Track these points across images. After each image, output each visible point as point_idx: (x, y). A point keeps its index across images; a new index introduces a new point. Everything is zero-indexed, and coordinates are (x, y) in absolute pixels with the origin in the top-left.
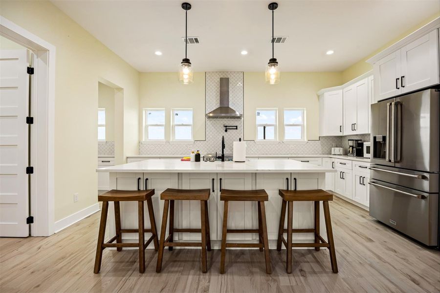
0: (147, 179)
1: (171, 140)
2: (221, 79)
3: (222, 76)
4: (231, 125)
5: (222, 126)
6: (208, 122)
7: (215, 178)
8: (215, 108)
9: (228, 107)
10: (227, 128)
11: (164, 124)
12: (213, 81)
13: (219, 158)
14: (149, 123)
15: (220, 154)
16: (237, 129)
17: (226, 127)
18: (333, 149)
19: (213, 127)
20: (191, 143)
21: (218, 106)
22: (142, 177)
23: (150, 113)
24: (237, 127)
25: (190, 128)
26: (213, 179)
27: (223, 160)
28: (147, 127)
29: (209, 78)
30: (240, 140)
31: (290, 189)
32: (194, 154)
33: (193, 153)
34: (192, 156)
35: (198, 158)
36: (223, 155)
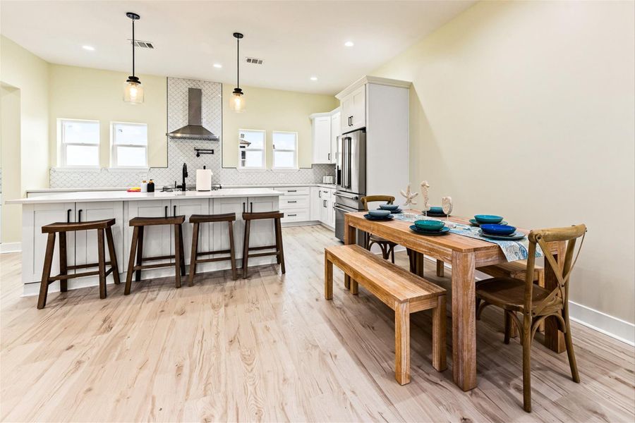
0: (80, 211)
1: (111, 166)
2: (191, 91)
3: (192, 86)
4: (205, 148)
5: (193, 149)
6: (172, 143)
7: (169, 205)
8: (182, 126)
9: (201, 126)
10: (200, 152)
11: (98, 143)
12: (178, 91)
13: (179, 187)
14: (67, 141)
15: (180, 183)
16: (213, 153)
17: (198, 150)
18: (324, 177)
19: (178, 151)
20: (146, 171)
21: (186, 123)
22: (73, 209)
23: (70, 126)
24: (213, 151)
25: (143, 151)
26: (166, 207)
27: (184, 190)
28: (64, 146)
29: (173, 85)
30: (205, 168)
31: (246, 211)
32: (146, 184)
33: (145, 182)
34: (144, 187)
35: (151, 188)
36: (184, 184)
